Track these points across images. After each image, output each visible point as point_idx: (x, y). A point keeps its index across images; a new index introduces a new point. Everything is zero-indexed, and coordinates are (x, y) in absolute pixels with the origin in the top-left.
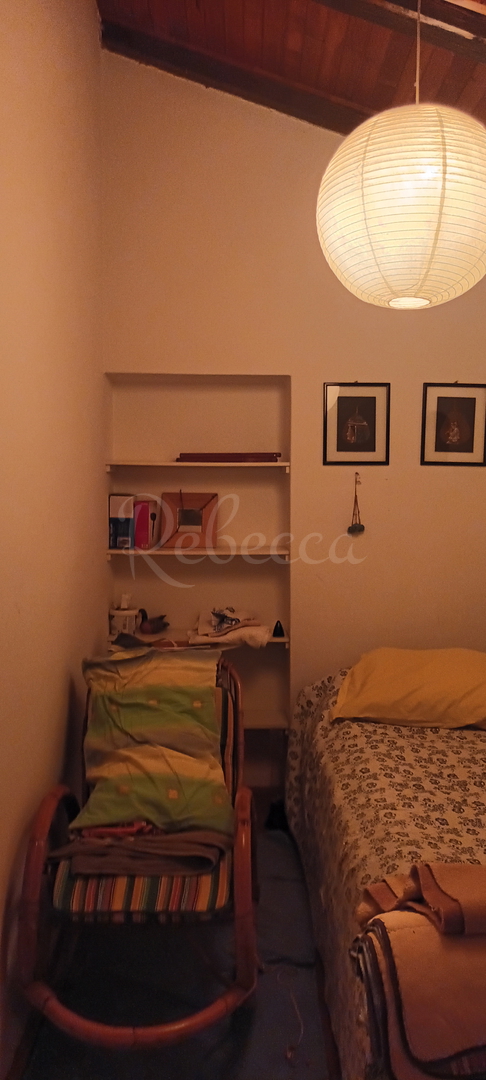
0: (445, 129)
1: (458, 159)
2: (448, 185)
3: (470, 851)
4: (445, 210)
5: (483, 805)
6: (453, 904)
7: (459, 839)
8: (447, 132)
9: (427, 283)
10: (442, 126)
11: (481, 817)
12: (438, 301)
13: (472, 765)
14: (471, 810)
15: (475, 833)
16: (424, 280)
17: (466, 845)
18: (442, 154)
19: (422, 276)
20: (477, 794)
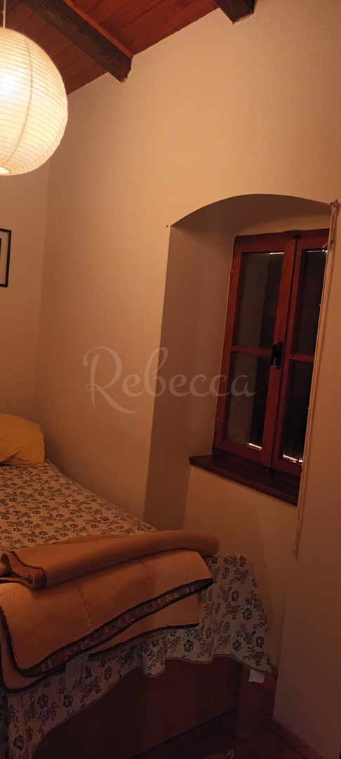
0: (31, 56)
1: (40, 80)
2: (33, 96)
3: (19, 541)
4: (30, 112)
5: (20, 512)
6: (38, 570)
7: (10, 535)
8: (33, 58)
9: (12, 159)
10: (30, 53)
11: (20, 520)
12: (14, 173)
13: (5, 488)
14: (14, 517)
15: (19, 530)
16: (11, 157)
17: (16, 539)
18: (30, 72)
19: (10, 154)
20: (13, 506)
